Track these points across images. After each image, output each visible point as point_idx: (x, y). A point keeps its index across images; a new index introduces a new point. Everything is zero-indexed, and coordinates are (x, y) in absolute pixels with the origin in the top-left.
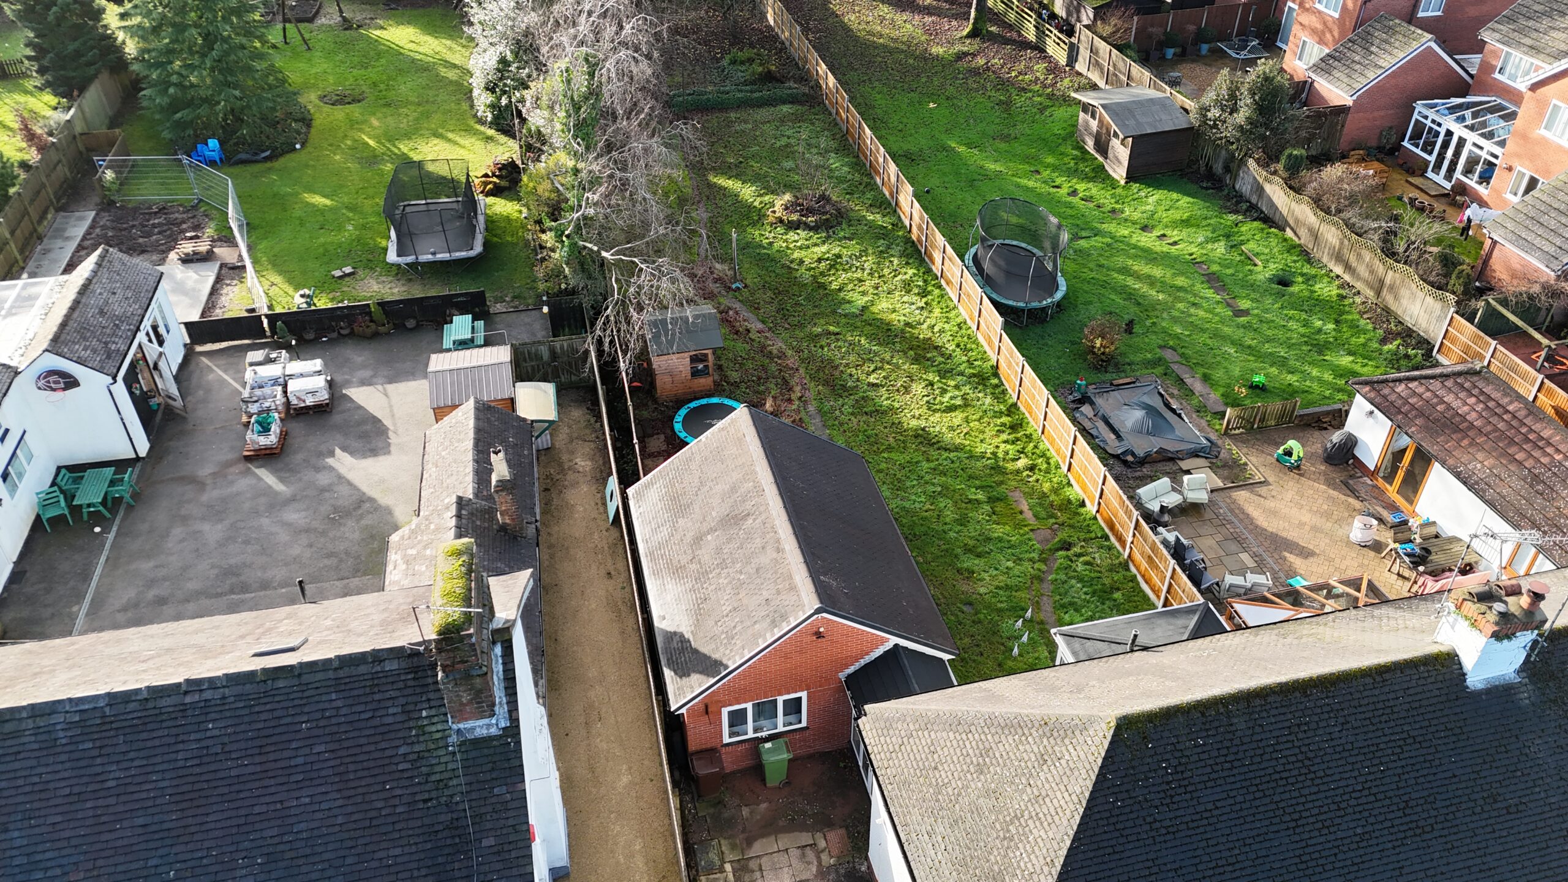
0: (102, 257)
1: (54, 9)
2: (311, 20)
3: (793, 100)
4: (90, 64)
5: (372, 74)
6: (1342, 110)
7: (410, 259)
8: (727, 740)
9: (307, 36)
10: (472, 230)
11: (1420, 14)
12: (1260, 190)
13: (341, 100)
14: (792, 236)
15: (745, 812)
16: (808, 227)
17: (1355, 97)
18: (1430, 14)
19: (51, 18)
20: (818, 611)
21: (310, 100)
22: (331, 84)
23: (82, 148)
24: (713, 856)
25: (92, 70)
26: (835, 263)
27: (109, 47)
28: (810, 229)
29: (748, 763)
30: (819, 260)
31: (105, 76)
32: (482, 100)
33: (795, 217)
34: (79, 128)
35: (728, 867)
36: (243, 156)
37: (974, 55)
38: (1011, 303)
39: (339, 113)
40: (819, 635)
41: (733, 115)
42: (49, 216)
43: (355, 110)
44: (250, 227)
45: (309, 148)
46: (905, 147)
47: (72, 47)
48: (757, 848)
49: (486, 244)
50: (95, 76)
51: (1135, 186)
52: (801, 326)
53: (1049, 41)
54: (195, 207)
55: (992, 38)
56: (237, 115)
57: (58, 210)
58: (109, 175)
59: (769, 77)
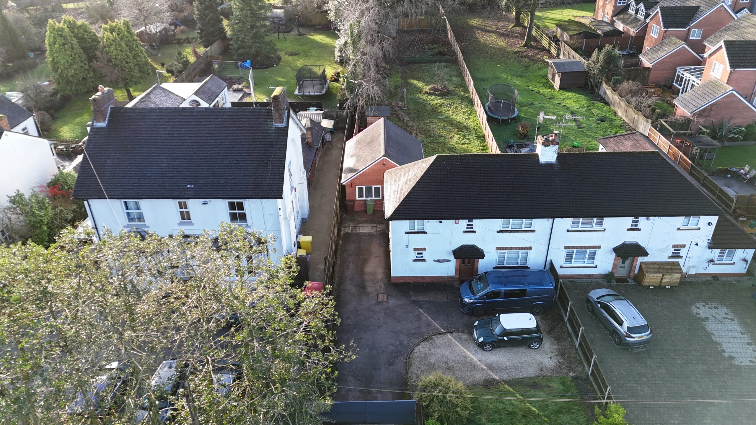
0: (212, 77)
1: (208, 17)
2: (288, 32)
3: (447, 61)
4: (216, 36)
5: (304, 48)
6: (649, 69)
7: (301, 94)
8: (357, 199)
9: (285, 37)
10: (323, 88)
11: (691, 38)
12: (605, 92)
13: (292, 54)
14: (430, 97)
15: (359, 218)
16: (435, 95)
17: (653, 64)
18: (695, 38)
19: (207, 20)
20: (384, 156)
21: (282, 54)
22: (290, 50)
23: (209, 60)
24: (347, 224)
25: (216, 38)
26: (441, 105)
27: (222, 31)
28: (437, 95)
29: (363, 209)
30: (436, 104)
31: (219, 41)
32: (337, 54)
33: (432, 92)
34: (209, 54)
35: (351, 227)
36: (257, 67)
37: (523, 52)
38: (496, 117)
39: (290, 58)
40: (384, 164)
41: (423, 65)
42: (197, 77)
43: (296, 57)
44: (255, 85)
45: (278, 66)
46: (482, 76)
47: (211, 30)
48: (360, 225)
49: (326, 92)
50: (217, 40)
51: (561, 91)
52: (422, 120)
53: (552, 48)
54: (240, 79)
55: (532, 47)
56: (257, 54)
57: (199, 76)
58: (216, 66)
59: (440, 53)
